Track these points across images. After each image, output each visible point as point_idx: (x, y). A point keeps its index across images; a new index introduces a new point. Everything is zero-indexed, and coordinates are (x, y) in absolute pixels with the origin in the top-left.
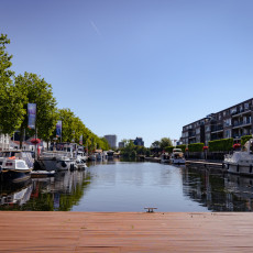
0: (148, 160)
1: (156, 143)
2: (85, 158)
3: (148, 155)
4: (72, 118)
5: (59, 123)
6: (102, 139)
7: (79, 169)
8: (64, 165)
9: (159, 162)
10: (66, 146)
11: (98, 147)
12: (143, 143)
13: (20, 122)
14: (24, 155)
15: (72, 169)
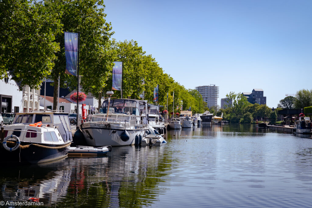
0: (272, 130)
1: (289, 99)
2: (161, 125)
3: (273, 120)
4: (139, 56)
5: (118, 66)
6: (193, 93)
7: (150, 145)
8: (125, 138)
9: (292, 132)
10: (129, 104)
11: (185, 107)
12: (264, 100)
13: (50, 64)
14: (56, 119)
15: (139, 143)
